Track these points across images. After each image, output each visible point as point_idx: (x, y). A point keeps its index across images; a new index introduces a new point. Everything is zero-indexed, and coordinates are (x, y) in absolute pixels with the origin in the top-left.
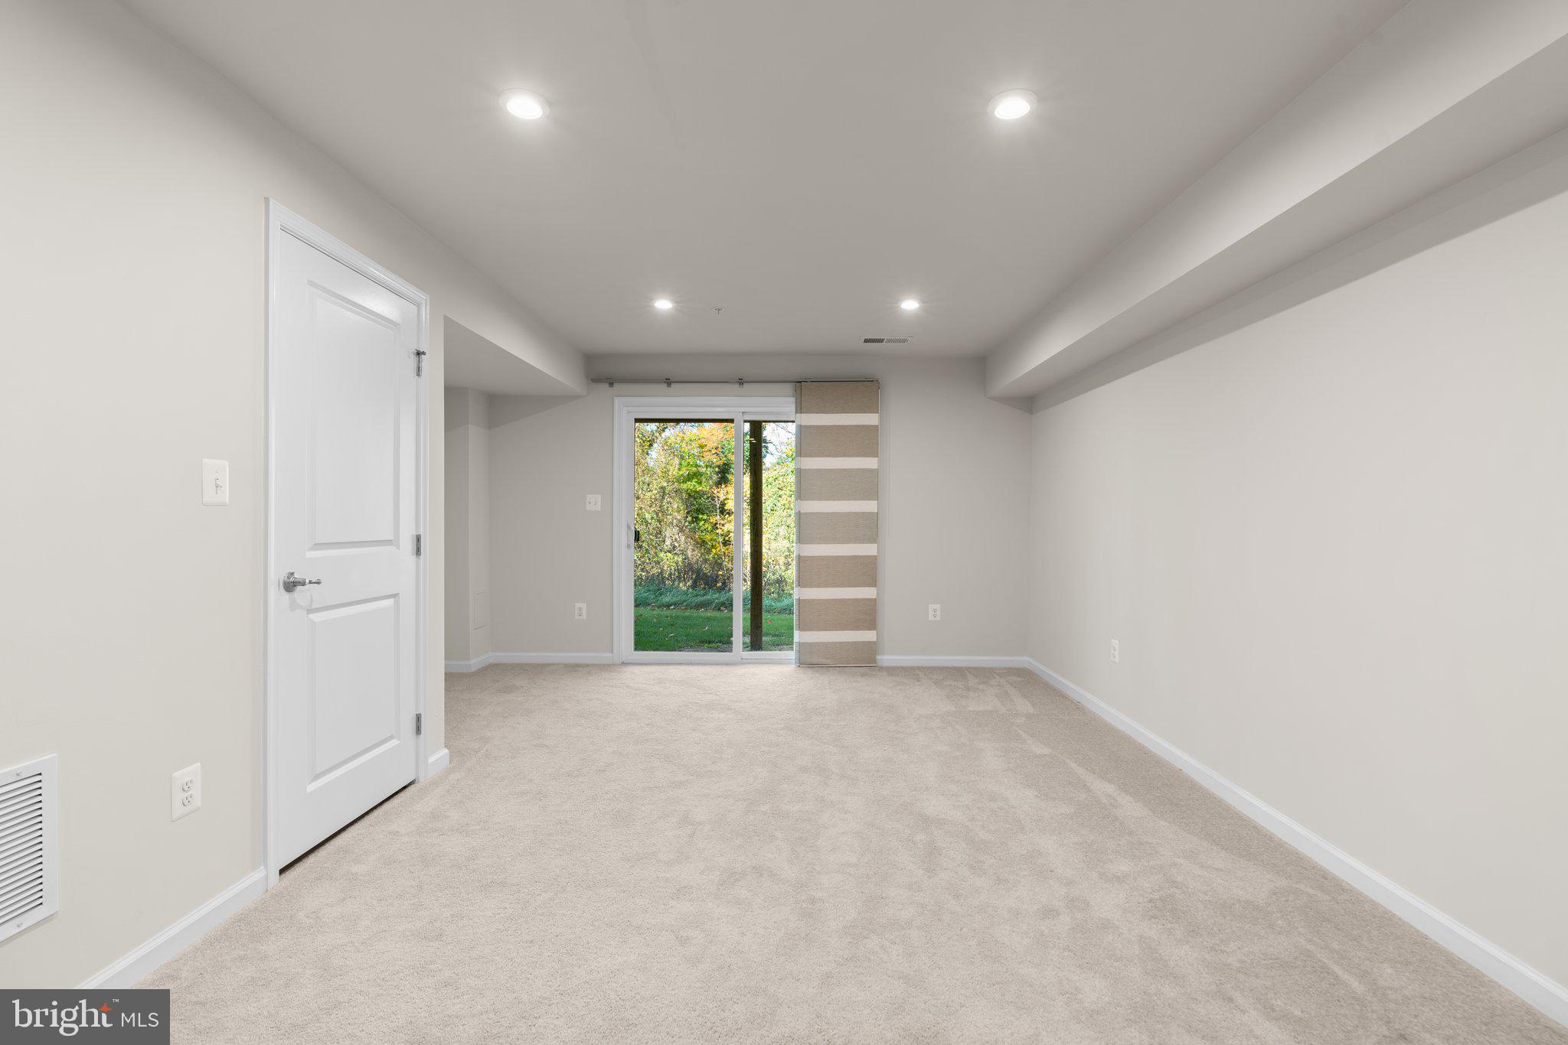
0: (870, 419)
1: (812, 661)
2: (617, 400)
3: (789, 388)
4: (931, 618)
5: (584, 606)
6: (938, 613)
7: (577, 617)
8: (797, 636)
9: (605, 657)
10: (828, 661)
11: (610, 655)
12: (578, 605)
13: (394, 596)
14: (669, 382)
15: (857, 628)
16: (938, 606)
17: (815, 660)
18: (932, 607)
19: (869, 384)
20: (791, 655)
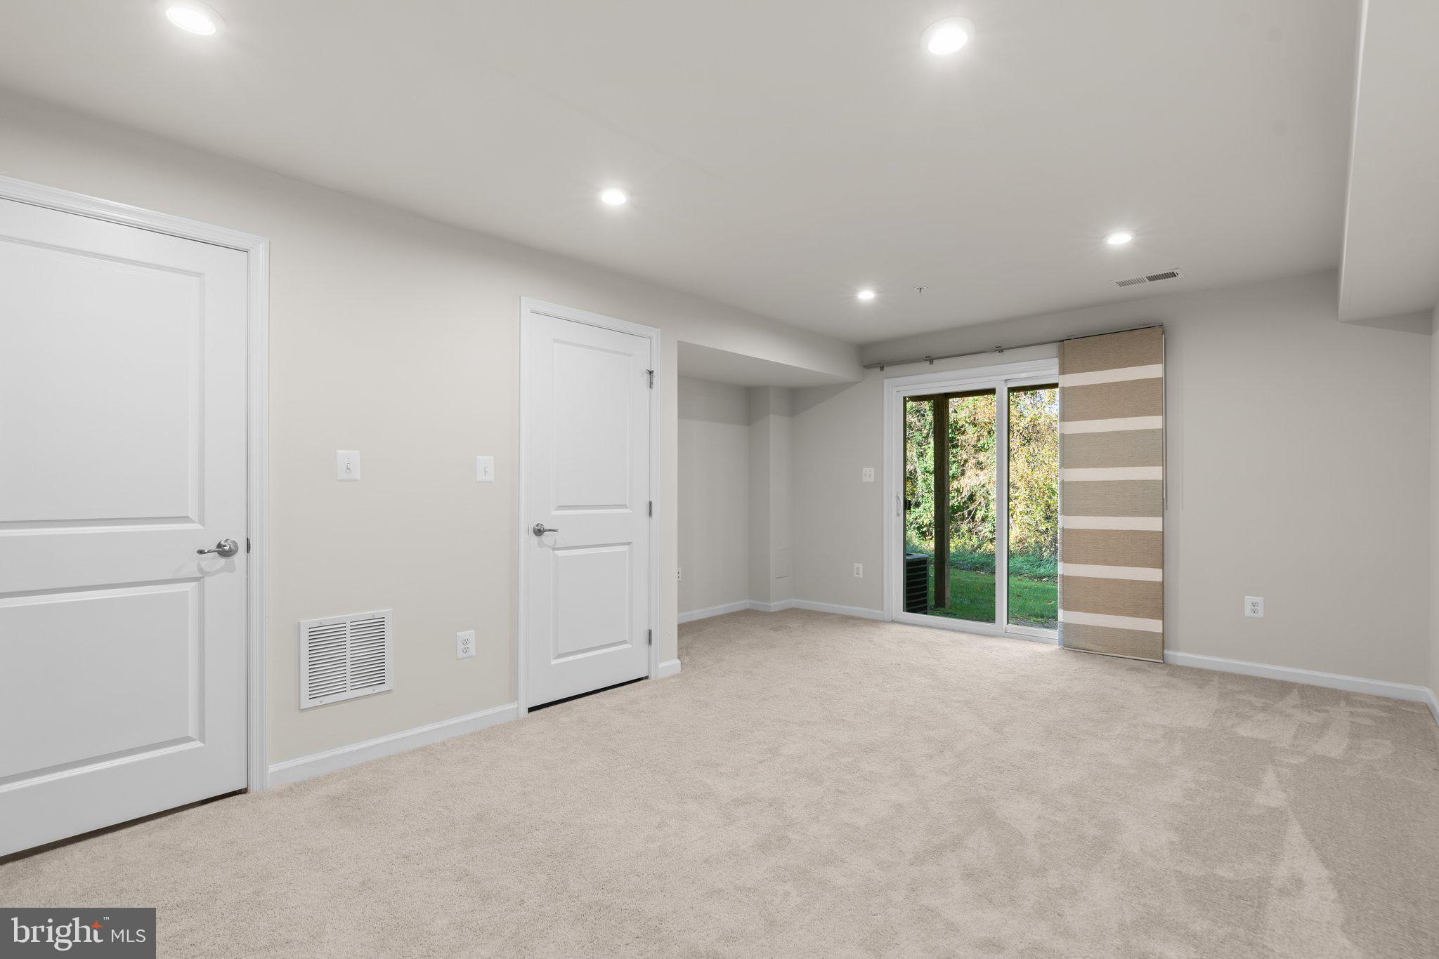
0: (1154, 371)
1: (1075, 643)
2: (886, 382)
3: (1053, 349)
4: (1248, 613)
5: (861, 566)
6: (1260, 608)
7: (855, 575)
8: (1062, 615)
9: (876, 613)
10: (1095, 648)
11: (881, 612)
12: (856, 565)
13: (629, 543)
14: (930, 359)
15: (1135, 614)
16: (1259, 599)
17: (1082, 644)
18: (1249, 599)
19: (1150, 330)
20: (1054, 634)
